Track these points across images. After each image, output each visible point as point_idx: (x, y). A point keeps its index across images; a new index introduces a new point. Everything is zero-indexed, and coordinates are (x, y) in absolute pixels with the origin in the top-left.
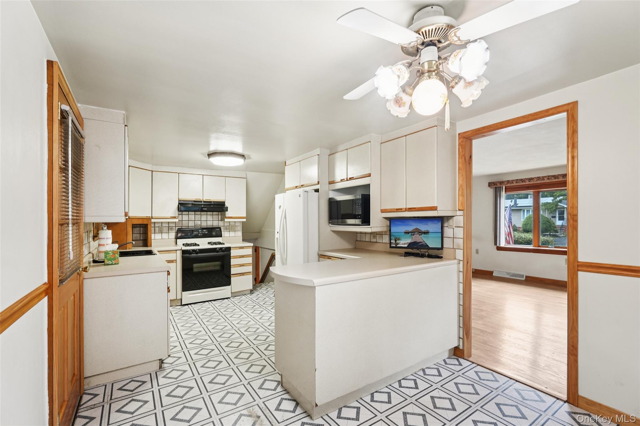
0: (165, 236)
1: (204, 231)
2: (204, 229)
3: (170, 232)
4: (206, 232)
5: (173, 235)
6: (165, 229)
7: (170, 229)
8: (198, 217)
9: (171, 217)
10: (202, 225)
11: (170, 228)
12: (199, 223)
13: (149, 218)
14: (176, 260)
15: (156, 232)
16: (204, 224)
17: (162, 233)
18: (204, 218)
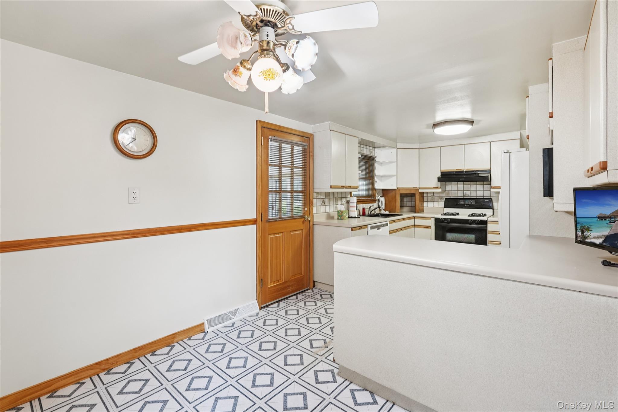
0: (436, 204)
1: (471, 202)
2: (472, 200)
3: (440, 201)
4: (473, 203)
5: (442, 204)
6: (436, 198)
7: (440, 199)
8: (467, 187)
9: (434, 188)
10: (471, 196)
11: (440, 197)
12: (468, 193)
13: (416, 188)
14: (431, 226)
15: (428, 201)
16: (474, 195)
17: (433, 201)
18: (473, 188)
